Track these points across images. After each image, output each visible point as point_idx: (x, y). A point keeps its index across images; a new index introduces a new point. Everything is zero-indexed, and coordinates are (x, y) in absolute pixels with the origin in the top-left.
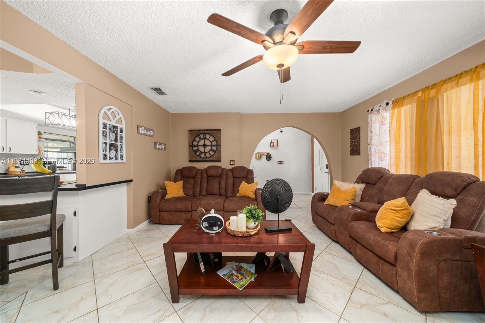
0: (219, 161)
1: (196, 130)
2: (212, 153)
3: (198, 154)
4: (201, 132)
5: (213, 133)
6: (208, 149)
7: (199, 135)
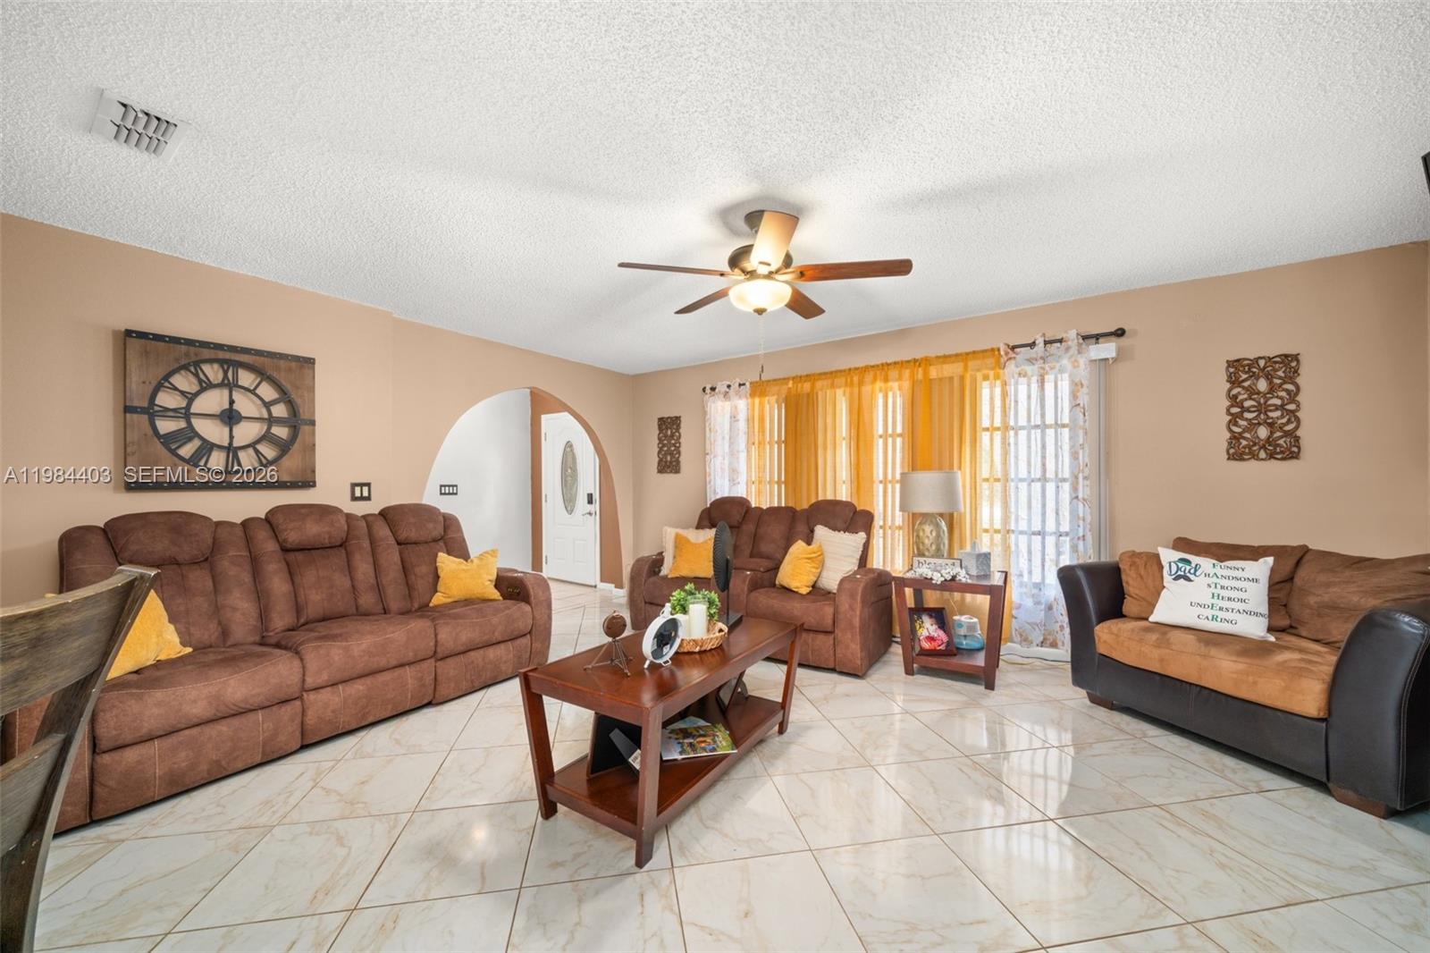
0: (309, 483)
1: (175, 340)
2: (268, 452)
3: (187, 451)
4: (207, 354)
5: (278, 369)
6: (246, 432)
7: (197, 364)
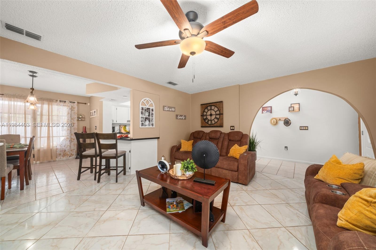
0: (221, 126)
1: (205, 104)
2: (216, 120)
6: (213, 117)
7: (207, 107)
